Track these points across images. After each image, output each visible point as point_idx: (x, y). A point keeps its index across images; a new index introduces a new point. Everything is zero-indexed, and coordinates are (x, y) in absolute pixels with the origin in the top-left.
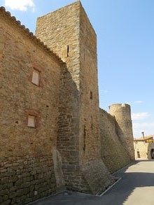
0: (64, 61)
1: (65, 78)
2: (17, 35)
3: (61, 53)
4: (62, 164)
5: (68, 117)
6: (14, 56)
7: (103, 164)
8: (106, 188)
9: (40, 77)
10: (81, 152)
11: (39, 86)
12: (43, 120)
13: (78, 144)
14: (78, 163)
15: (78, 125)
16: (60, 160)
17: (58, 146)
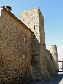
0: (33, 32)
1: (33, 38)
2: (19, 25)
3: (31, 28)
4: (34, 72)
5: (36, 53)
6: (19, 33)
7: (48, 72)
8: (50, 81)
9: (26, 39)
10: (41, 67)
11: (26, 42)
12: (27, 55)
13: (40, 64)
14: (40, 71)
15: (40, 57)
16: (33, 70)
17: (32, 65)
